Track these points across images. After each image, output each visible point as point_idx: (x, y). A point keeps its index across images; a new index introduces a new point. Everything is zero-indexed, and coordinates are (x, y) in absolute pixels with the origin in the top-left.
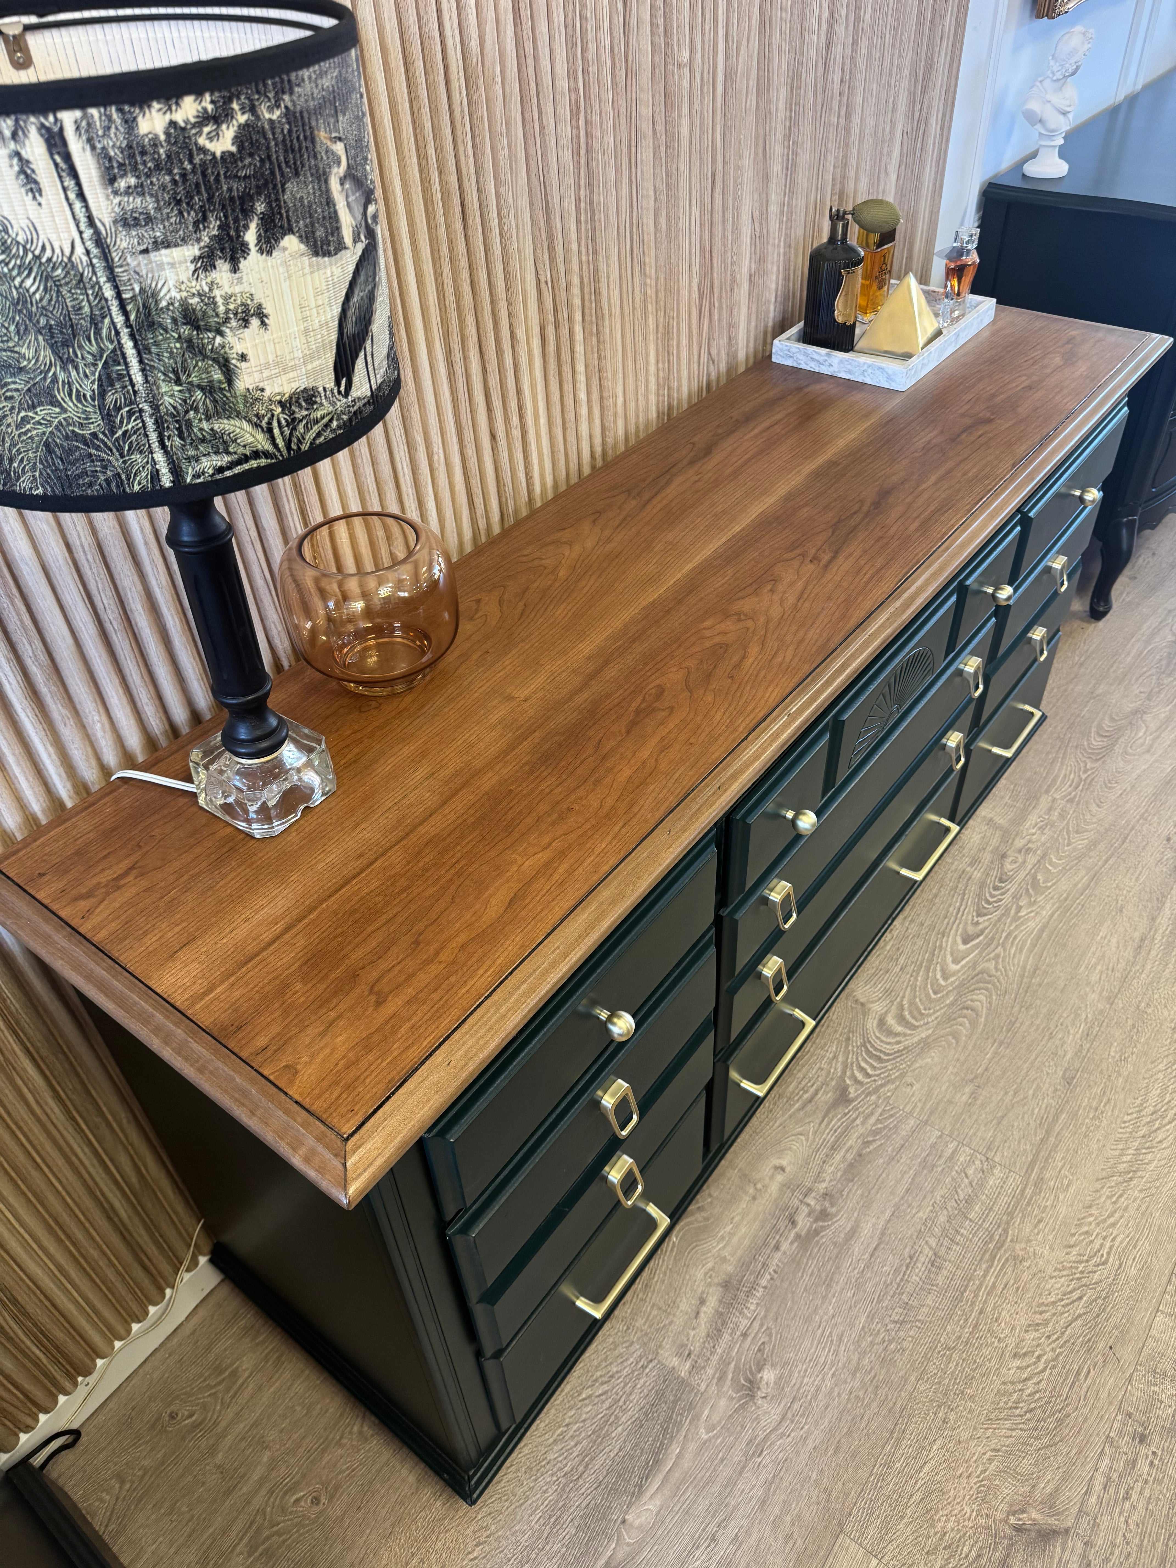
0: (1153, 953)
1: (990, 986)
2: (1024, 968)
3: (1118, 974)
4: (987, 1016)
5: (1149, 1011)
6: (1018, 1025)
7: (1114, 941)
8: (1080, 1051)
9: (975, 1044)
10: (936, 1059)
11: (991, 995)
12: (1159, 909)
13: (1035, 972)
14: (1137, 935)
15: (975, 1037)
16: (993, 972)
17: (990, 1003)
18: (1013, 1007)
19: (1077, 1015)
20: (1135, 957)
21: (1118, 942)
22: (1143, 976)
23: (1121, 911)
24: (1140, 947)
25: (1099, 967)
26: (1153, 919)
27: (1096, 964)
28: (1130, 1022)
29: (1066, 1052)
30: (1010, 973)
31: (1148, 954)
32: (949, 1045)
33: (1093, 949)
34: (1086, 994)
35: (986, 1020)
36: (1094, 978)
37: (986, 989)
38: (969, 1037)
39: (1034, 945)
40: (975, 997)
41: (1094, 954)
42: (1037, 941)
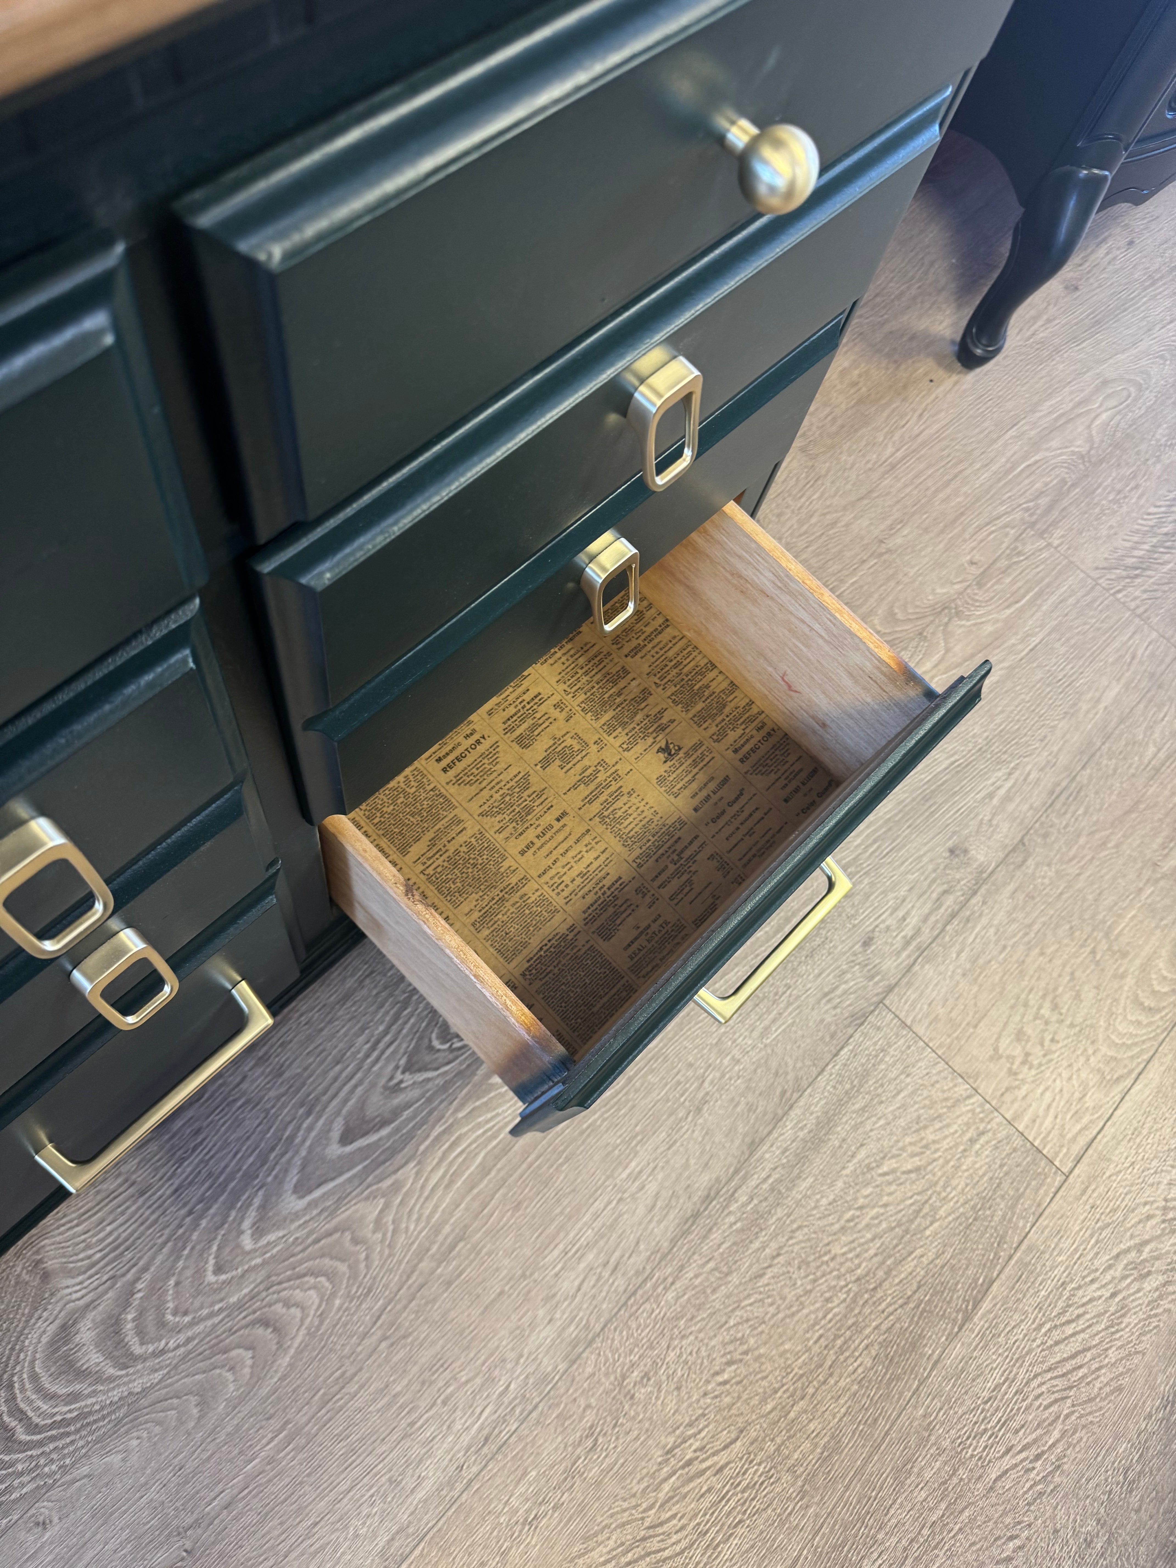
0: (716, 1236)
1: (343, 1268)
2: (437, 1231)
3: (620, 1283)
4: (299, 1352)
5: (641, 1394)
6: (352, 1388)
7: (652, 1188)
8: (451, 1484)
9: (238, 1428)
10: (134, 1459)
11: (333, 1295)
12: (777, 1120)
13: (452, 1247)
14: (704, 1180)
15: (245, 1409)
16: (367, 1231)
17: (322, 1317)
18: (365, 1335)
19: (491, 1380)
20: (674, 1242)
21: (657, 1196)
22: (670, 1295)
23: (699, 1110)
24: (696, 1215)
25: (590, 1256)
26: (753, 1146)
27: (588, 1246)
28: (590, 1417)
29: (421, 1480)
30: (401, 1240)
31: (705, 1237)
32: (181, 1422)
33: (599, 1205)
34: (532, 1326)
35: (291, 1365)
36: (567, 1285)
37: (331, 1276)
38: (234, 1405)
39: (484, 1170)
40: (298, 1294)
41: (596, 1216)
42: (498, 1158)
